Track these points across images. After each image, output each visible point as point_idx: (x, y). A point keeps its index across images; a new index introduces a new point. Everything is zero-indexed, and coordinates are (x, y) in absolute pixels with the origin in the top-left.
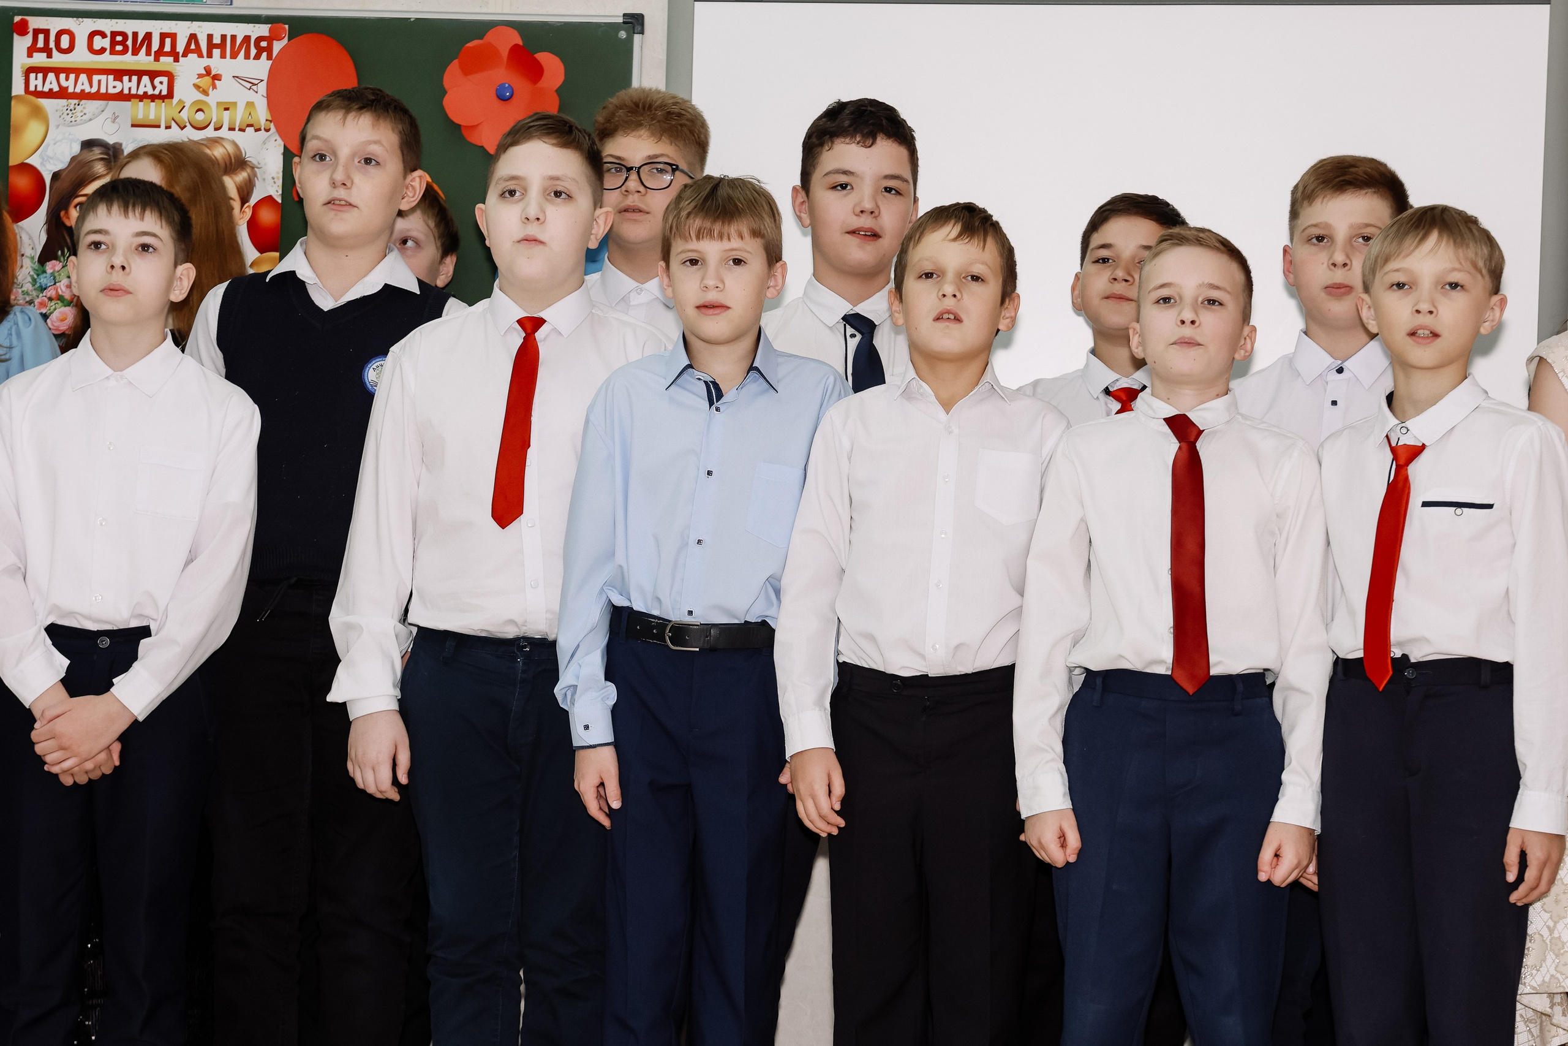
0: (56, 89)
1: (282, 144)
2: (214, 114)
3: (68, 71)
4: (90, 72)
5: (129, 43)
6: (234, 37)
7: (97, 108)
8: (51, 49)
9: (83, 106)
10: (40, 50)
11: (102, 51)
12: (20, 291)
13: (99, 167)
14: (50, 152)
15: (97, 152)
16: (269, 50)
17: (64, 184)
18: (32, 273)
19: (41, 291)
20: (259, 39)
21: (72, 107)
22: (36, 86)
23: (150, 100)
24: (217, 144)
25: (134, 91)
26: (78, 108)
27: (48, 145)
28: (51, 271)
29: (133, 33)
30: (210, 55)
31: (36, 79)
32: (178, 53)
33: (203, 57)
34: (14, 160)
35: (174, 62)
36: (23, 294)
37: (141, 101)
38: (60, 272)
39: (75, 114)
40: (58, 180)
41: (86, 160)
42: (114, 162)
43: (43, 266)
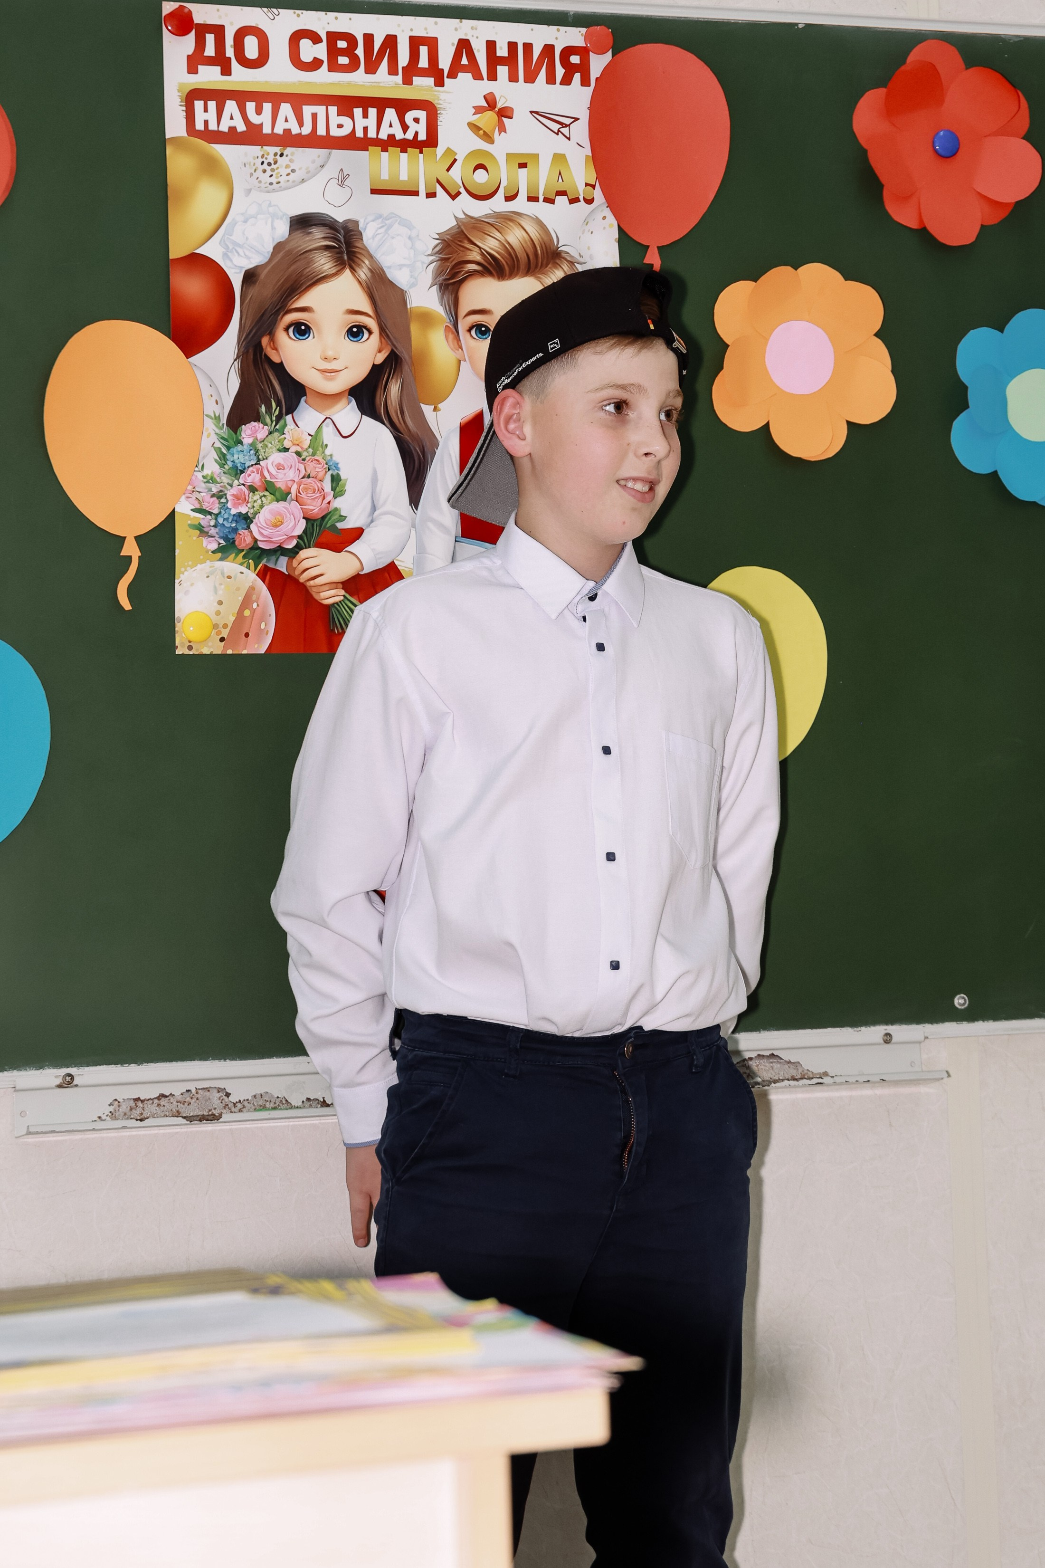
0: (241, 127)
1: (616, 224)
2: (503, 173)
3: (259, 97)
4: (298, 100)
5: (360, 52)
6: (528, 47)
7: (314, 162)
8: (229, 58)
9: (290, 157)
10: (210, 61)
11: (316, 64)
12: (199, 475)
13: (322, 262)
14: (237, 237)
15: (317, 236)
16: (584, 69)
17: (265, 290)
18: (218, 445)
19: (236, 474)
20: (568, 51)
21: (271, 159)
22: (207, 122)
23: (399, 149)
25: (372, 134)
26: (281, 161)
27: (234, 223)
28: (250, 440)
29: (365, 35)
30: (492, 76)
31: (206, 110)
32: (442, 70)
33: (483, 80)
34: (177, 250)
35: (436, 85)
36: (205, 480)
37: (385, 150)
38: (266, 442)
39: (276, 171)
40: (254, 283)
41: (300, 251)
42: (347, 254)
43: (236, 433)
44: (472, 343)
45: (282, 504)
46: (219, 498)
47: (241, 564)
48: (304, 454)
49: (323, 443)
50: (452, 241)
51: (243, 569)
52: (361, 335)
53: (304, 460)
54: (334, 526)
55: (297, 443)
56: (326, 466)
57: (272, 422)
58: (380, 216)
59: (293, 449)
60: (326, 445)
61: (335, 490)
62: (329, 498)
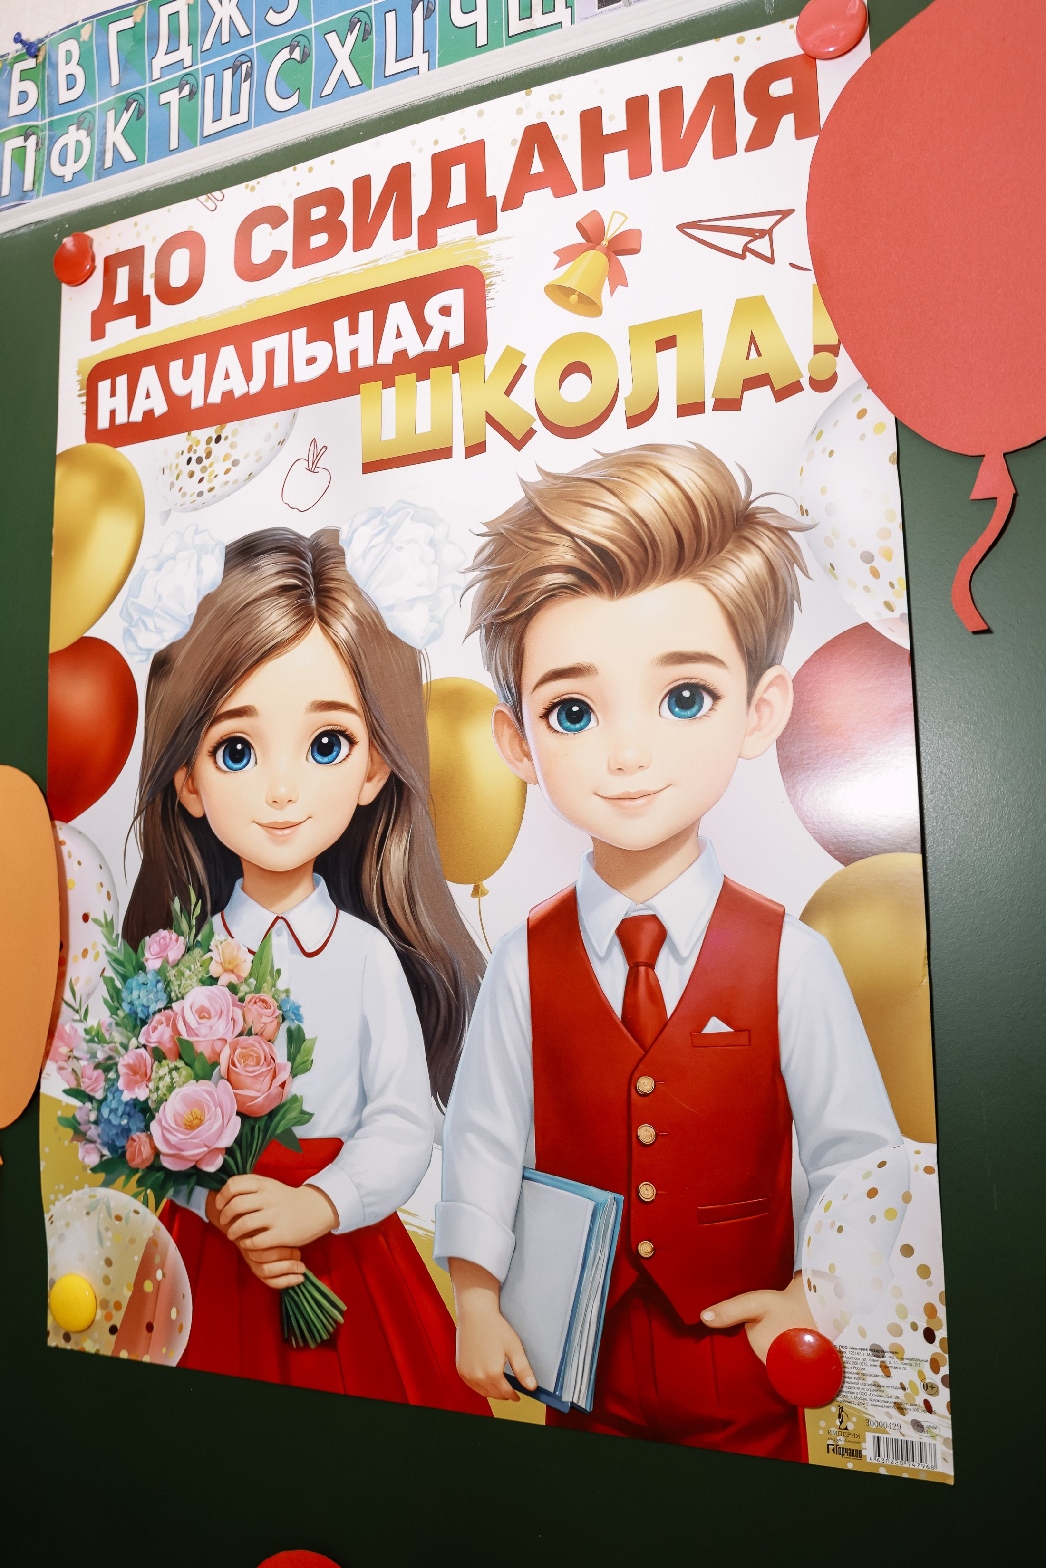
0: (160, 407)
1: (890, 419)
2: (624, 369)
3: (188, 349)
4: (247, 335)
5: (347, 217)
6: (671, 98)
7: (268, 438)
8: (148, 297)
9: (229, 439)
10: (123, 311)
11: (274, 263)
13: (274, 618)
14: (145, 597)
15: (268, 572)
16: (803, 101)
17: (183, 687)
18: (109, 973)
19: (135, 1027)
20: (763, 78)
21: (201, 451)
22: (113, 413)
23: (414, 376)
24: (640, 472)
25: (365, 360)
26: (218, 450)
27: (144, 574)
28: (158, 964)
29: (356, 182)
30: (595, 179)
31: (113, 394)
32: (494, 200)
33: (574, 191)
34: (59, 640)
35: (481, 231)
36: (88, 1037)
37: (389, 384)
38: (181, 967)
39: (209, 470)
40: (166, 674)
41: (238, 604)
42: (316, 595)
43: (135, 950)
44: (551, 740)
45: (204, 1085)
46: (107, 1070)
47: (135, 1196)
48: (243, 989)
49: (272, 967)
50: (515, 532)
51: (138, 1205)
52: (336, 749)
53: (242, 1000)
54: (289, 1132)
55: (230, 967)
56: (279, 1012)
57: (190, 928)
58: (378, 512)
59: (224, 979)
60: (279, 972)
61: (294, 1059)
62: (284, 1076)
